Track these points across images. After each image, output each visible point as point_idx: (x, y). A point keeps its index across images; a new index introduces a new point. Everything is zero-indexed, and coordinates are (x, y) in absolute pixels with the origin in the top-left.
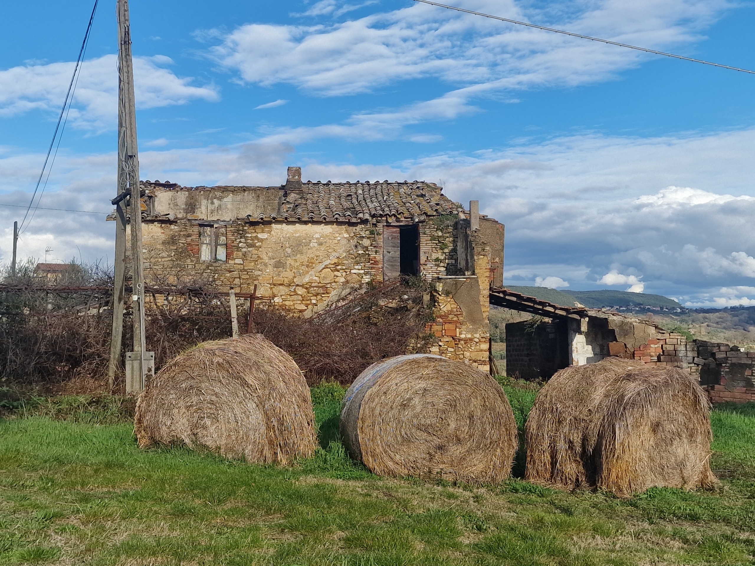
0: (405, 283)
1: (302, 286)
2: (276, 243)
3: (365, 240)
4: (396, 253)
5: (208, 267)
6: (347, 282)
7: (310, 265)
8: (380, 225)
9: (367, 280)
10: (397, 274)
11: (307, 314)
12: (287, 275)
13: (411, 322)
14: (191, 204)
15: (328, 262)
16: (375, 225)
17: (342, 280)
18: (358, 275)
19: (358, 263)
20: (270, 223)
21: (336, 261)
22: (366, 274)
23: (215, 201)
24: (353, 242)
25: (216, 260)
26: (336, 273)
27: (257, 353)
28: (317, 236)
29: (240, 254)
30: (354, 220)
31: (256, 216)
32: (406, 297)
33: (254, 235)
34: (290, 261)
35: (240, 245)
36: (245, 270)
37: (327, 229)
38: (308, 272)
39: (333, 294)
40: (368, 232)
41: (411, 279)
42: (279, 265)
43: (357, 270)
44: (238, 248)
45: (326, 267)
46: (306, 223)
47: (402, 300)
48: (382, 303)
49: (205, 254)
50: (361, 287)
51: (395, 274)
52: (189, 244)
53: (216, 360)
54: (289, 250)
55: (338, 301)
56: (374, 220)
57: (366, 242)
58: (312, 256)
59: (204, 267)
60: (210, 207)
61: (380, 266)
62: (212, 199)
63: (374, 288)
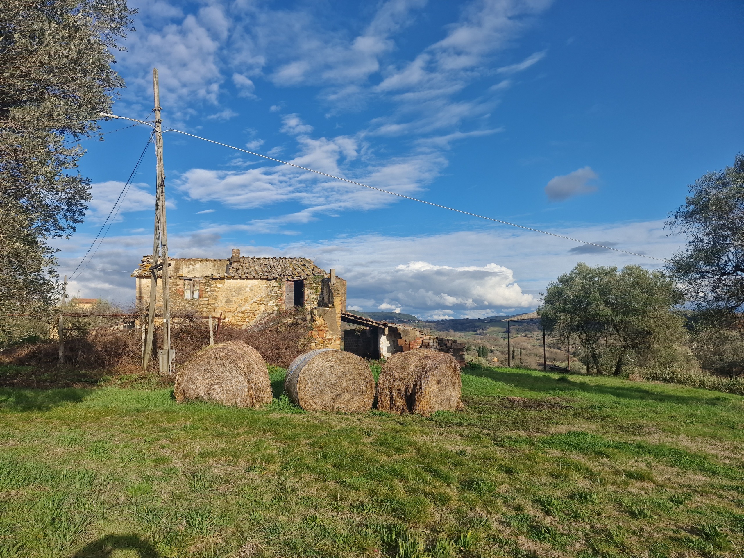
0: (297, 311)
1: (241, 312)
2: (227, 289)
3: (275, 288)
4: (292, 295)
5: (188, 302)
6: (266, 310)
7: (246, 301)
8: (283, 280)
9: (276, 309)
10: (292, 305)
11: (244, 327)
12: (233, 306)
13: (301, 331)
14: (177, 268)
15: (255, 299)
16: (281, 280)
17: (263, 309)
18: (272, 306)
19: (271, 300)
20: (224, 279)
21: (260, 299)
22: (276, 306)
23: (190, 266)
24: (269, 289)
25: (193, 298)
26: (260, 305)
27: (242, 350)
28: (250, 286)
29: (207, 295)
30: (270, 278)
31: (216, 275)
32: (297, 317)
33: (215, 285)
34: (234, 299)
35: (207, 290)
36: (210, 304)
37: (256, 282)
38: (244, 305)
39: (258, 317)
40: (277, 284)
41: (300, 308)
42: (228, 301)
43: (271, 303)
44: (206, 292)
45: (254, 302)
46: (244, 279)
47: (295, 319)
48: (285, 321)
49: (187, 295)
50: (273, 313)
51: (291, 305)
52: (178, 290)
53: (222, 354)
54: (234, 293)
55: (261, 320)
56: (281, 278)
57: (276, 289)
58: (247, 296)
59: (186, 302)
60: (188, 270)
61: (284, 301)
62: (189, 265)
63: (280, 313)
